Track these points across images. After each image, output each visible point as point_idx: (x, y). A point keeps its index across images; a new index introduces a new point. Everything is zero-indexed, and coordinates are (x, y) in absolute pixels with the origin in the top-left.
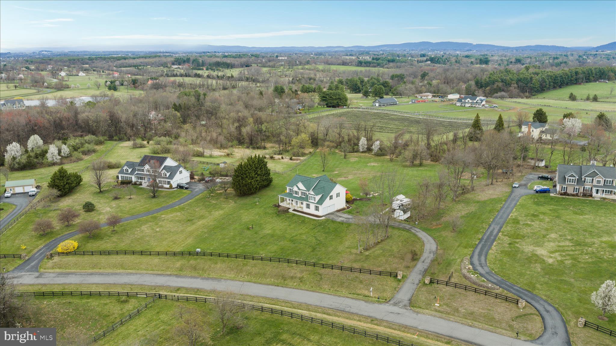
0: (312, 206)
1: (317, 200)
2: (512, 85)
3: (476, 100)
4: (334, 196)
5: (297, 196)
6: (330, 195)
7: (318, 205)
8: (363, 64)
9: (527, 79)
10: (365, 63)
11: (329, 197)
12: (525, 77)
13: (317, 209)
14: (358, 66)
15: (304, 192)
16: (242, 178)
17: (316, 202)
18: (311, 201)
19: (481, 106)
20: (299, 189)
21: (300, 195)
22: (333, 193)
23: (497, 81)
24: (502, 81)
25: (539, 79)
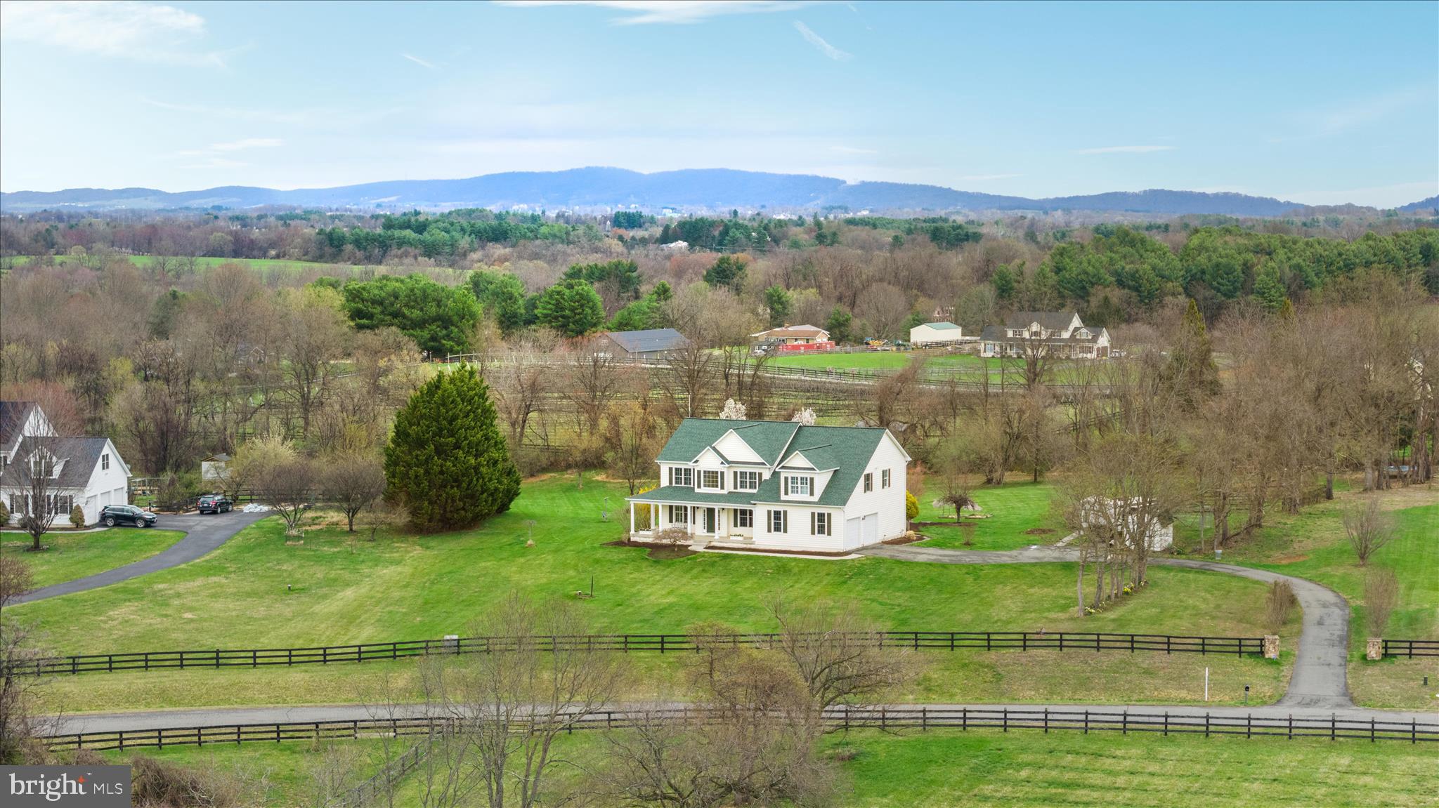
0: (799, 520)
1: (819, 490)
2: (1169, 299)
3: (1071, 328)
4: (877, 480)
5: (717, 491)
6: (866, 472)
7: (825, 510)
8: (349, 248)
9: (1230, 271)
10: (357, 242)
11: (861, 482)
12: (1218, 265)
13: (821, 525)
14: (319, 258)
15: (748, 470)
16: (439, 451)
17: (816, 498)
18: (791, 497)
19: (1093, 355)
20: (725, 461)
21: (729, 486)
22: (874, 466)
23: (1097, 281)
24: (1121, 283)
25: (1283, 272)
